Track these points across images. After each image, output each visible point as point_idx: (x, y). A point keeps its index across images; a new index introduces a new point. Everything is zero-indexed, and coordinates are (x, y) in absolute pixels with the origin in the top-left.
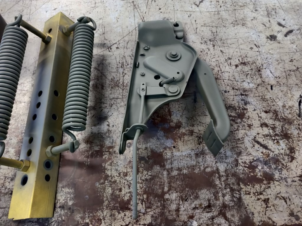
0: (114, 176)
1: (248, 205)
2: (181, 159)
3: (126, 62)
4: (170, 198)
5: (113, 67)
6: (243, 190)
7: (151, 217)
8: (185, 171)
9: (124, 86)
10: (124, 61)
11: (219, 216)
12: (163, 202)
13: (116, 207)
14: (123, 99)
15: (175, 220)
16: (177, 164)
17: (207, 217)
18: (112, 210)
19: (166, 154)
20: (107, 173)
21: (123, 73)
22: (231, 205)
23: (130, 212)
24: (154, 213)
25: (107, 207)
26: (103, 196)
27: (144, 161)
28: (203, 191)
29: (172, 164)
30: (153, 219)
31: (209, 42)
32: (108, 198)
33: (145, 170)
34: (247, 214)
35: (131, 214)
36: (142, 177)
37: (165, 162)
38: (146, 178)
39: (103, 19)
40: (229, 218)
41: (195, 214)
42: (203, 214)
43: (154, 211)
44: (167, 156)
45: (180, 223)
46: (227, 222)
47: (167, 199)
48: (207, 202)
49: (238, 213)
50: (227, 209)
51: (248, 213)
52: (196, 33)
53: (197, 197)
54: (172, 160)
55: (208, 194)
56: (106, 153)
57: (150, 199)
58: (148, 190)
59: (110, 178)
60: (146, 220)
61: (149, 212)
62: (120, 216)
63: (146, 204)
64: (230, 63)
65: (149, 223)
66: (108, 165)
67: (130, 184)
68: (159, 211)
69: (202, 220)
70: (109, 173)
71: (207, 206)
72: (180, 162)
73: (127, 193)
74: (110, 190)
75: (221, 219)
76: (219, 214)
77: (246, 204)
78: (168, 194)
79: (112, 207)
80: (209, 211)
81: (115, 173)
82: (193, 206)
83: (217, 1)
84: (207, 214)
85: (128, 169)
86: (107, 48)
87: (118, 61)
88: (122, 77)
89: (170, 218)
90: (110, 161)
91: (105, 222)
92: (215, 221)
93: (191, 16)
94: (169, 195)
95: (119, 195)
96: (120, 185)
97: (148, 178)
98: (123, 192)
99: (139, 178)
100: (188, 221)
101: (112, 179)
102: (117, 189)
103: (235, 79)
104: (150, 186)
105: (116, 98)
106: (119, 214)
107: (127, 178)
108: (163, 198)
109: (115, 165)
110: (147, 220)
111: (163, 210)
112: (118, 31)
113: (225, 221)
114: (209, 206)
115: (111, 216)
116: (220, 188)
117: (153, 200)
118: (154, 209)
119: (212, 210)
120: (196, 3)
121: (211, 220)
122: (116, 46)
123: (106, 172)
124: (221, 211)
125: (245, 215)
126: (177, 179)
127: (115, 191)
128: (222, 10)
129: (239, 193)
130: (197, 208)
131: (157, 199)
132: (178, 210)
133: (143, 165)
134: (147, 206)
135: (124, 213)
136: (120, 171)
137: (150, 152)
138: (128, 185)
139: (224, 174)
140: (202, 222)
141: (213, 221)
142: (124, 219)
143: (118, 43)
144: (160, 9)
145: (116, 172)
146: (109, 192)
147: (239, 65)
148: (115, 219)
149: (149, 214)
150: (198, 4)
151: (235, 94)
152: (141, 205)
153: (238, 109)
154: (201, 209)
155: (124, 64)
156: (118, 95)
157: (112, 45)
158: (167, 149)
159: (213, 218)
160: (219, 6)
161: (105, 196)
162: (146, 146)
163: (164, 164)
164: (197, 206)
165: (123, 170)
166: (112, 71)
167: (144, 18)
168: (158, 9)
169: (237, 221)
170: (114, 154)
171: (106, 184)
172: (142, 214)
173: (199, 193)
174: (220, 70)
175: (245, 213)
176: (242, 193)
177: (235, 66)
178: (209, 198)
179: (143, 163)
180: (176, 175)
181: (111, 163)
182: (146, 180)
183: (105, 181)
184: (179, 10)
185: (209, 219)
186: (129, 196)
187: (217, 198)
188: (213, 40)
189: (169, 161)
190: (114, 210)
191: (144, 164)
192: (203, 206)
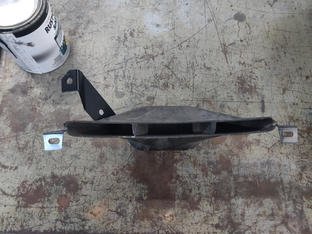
0: (185, 177)
1: (309, 218)
2: (247, 167)
3: (196, 62)
4: (236, 203)
5: (184, 66)
6: (305, 203)
7: (218, 219)
8: (250, 179)
9: (194, 88)
10: (195, 61)
11: (282, 225)
12: (230, 206)
13: (187, 205)
14: (194, 101)
15: (240, 224)
16: (243, 172)
17: (270, 224)
18: (182, 208)
19: (233, 161)
20: (178, 174)
21: (193, 74)
22: (293, 216)
23: (199, 212)
24: (221, 215)
25: (178, 205)
26: (175, 195)
27: (213, 165)
28: (267, 200)
29: (238, 171)
30: (220, 220)
31: (280, 48)
32: (179, 197)
33: (213, 174)
34: (307, 226)
35: (200, 214)
36: (211, 180)
37: (232, 169)
38: (214, 181)
39: (173, 12)
40: (291, 227)
41: (259, 220)
42: (266, 221)
43: (221, 213)
44: (234, 163)
45: (245, 227)
46: (289, 231)
47: (233, 204)
48: (271, 210)
49: (299, 224)
50: (289, 219)
51: (309, 225)
52: (268, 37)
53: (261, 205)
54: (238, 167)
55: (272, 203)
56: (177, 154)
57: (218, 202)
58: (216, 193)
59: (181, 178)
60: (213, 220)
61: (216, 214)
62: (190, 214)
63: (214, 206)
64: (301, 74)
65: (217, 224)
66: (179, 165)
67: (200, 186)
68: (226, 214)
69: (265, 227)
70: (180, 173)
71: (270, 214)
72: (246, 170)
73: (196, 194)
74: (181, 190)
75: (283, 228)
76: (282, 223)
77: (307, 217)
78: (234, 199)
79: (183, 206)
80: (272, 219)
81: (185, 174)
82: (257, 213)
83: (292, 2)
84: (270, 221)
85: (198, 171)
86: (178, 45)
87: (188, 61)
88: (193, 78)
89: (236, 221)
90: (181, 162)
91: (177, 218)
92: (277, 229)
93: (263, 16)
94: (236, 200)
95: (190, 195)
96: (190, 186)
97: (216, 182)
98: (193, 193)
99: (208, 180)
100: (252, 226)
101: (182, 179)
102: (188, 190)
103: (305, 91)
104: (218, 190)
105: (187, 100)
106: (189, 212)
107: (197, 180)
108: (230, 202)
109: (186, 166)
110: (215, 221)
111: (229, 213)
112: (189, 27)
113: (287, 230)
114: (272, 215)
115: (182, 213)
116: (283, 199)
117: (220, 203)
118: (222, 212)
119: (275, 218)
120: (269, 2)
121: (274, 228)
122: (186, 44)
123: (177, 172)
124: (283, 220)
125: (305, 226)
126: (243, 185)
127: (186, 191)
128: (296, 13)
129: (301, 206)
130: (261, 215)
131: (224, 202)
132: (243, 215)
133: (211, 169)
134: (215, 208)
135: (194, 212)
136: (191, 173)
137: (218, 157)
138: (198, 187)
139: (288, 186)
140: (265, 229)
141: (276, 229)
142: (194, 217)
143: (188, 41)
144: (231, 6)
145: (187, 173)
146: (180, 191)
147: (310, 76)
148: (186, 217)
149: (216, 215)
150: (272, 3)
151: (303, 108)
152: (210, 206)
153: (306, 124)
154: (265, 216)
155: (195, 64)
156: (188, 97)
157: (182, 42)
158: (235, 156)
159: (275, 226)
160: (294, 8)
161: (176, 194)
162: (215, 151)
163: (231, 170)
164: (261, 213)
165: (193, 172)
166: (182, 71)
167: (215, 15)
168: (230, 6)
169: (298, 231)
170: (184, 156)
171: (178, 184)
172: (210, 215)
173: (264, 201)
174: (290, 80)
175: (306, 225)
176: (304, 206)
177: (305, 77)
178: (273, 207)
179: (211, 167)
180: (243, 182)
181: (182, 164)
182: (215, 183)
183: (176, 181)
184: (252, 8)
185: (272, 227)
186: (199, 197)
187: (280, 209)
188: (285, 46)
189: (236, 168)
190: (185, 208)
191: (213, 168)
192: (267, 214)
